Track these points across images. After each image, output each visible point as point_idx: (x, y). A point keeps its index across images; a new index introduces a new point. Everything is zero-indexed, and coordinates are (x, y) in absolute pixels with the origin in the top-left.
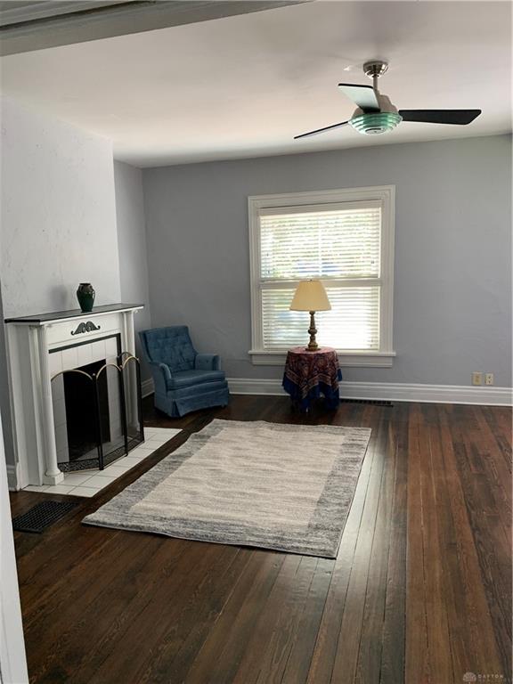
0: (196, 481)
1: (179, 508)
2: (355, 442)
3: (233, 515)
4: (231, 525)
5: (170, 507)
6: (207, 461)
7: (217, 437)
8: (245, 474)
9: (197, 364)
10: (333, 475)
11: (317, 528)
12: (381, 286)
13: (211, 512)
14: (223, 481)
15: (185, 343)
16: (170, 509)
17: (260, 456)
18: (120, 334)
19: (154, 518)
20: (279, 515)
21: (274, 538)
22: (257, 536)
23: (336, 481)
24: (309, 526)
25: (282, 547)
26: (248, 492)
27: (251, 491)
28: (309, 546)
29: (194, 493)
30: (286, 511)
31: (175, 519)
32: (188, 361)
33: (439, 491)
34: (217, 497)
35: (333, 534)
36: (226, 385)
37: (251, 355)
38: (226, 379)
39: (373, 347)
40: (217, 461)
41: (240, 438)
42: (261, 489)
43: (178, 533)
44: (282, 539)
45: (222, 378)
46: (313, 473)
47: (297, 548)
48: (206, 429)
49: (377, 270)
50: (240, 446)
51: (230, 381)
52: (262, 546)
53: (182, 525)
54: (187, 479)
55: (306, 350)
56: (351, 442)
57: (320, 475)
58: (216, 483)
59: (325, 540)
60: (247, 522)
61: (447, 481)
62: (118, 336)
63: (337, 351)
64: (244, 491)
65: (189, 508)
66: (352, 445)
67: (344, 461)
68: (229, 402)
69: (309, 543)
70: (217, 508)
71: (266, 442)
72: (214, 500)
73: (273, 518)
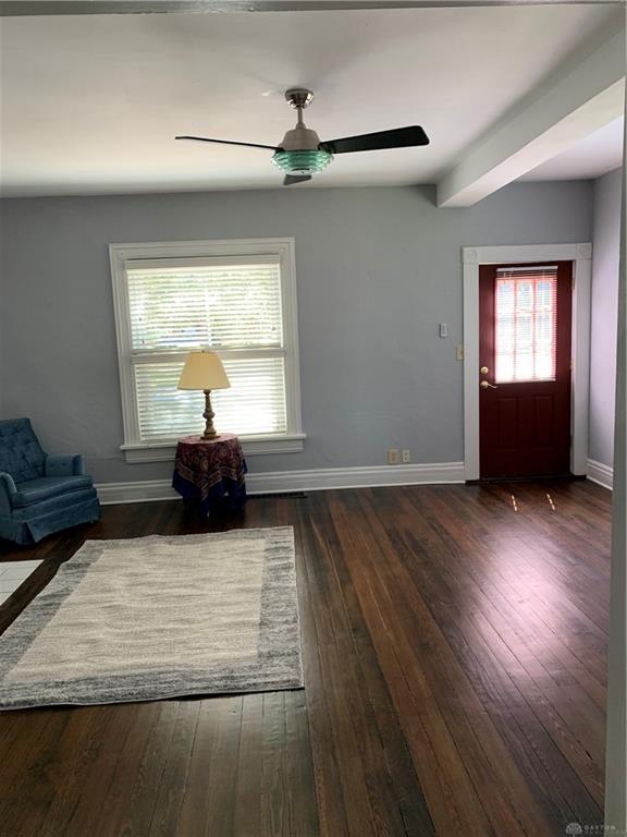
0: (90, 625)
1: (77, 665)
2: (279, 545)
3: (157, 660)
4: (160, 673)
5: (64, 665)
6: (95, 596)
7: (98, 563)
8: (156, 606)
9: (49, 469)
10: (266, 588)
11: (270, 656)
12: (285, 356)
13: (124, 662)
14: (127, 619)
15: (28, 442)
16: (67, 669)
17: (167, 580)
19: (46, 685)
20: (217, 649)
21: (222, 679)
22: (199, 681)
23: (272, 595)
24: (260, 655)
25: (236, 688)
26: (166, 627)
27: (171, 626)
28: (267, 680)
29: (93, 642)
30: (224, 642)
31: (77, 681)
32: (36, 466)
33: (389, 588)
34: (126, 642)
35: (291, 659)
36: (94, 493)
37: (124, 451)
38: (94, 485)
39: (280, 430)
40: (109, 595)
41: (131, 560)
42: (182, 621)
43: (88, 698)
44: (233, 678)
45: (89, 485)
46: (243, 590)
47: (255, 684)
48: (79, 556)
49: (279, 338)
50: (136, 571)
51: (99, 487)
52: (210, 692)
53: (91, 686)
54: (75, 625)
55: (202, 438)
56: (275, 545)
57: (250, 591)
58: (119, 623)
59: (286, 669)
60: (179, 665)
61: (395, 576)
63: (240, 438)
64: (161, 627)
65: (92, 662)
66: (277, 549)
67: (274, 569)
68: (100, 517)
69: (266, 676)
70: (132, 656)
71: (169, 560)
72: (124, 645)
73: (212, 655)
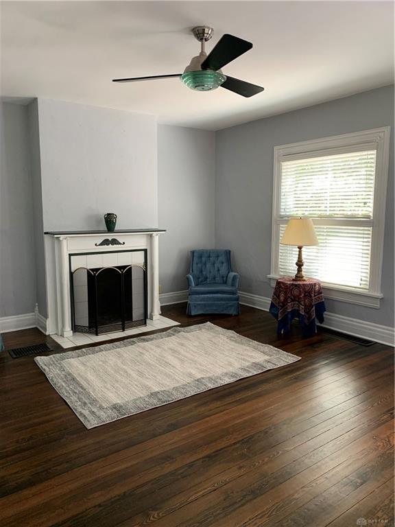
12: (373, 227)
18: (146, 250)
37: (270, 279)
39: (364, 287)
40: (154, 349)
49: (371, 212)
55: (293, 280)
56: (265, 363)
62: (145, 251)
67: (227, 374)
